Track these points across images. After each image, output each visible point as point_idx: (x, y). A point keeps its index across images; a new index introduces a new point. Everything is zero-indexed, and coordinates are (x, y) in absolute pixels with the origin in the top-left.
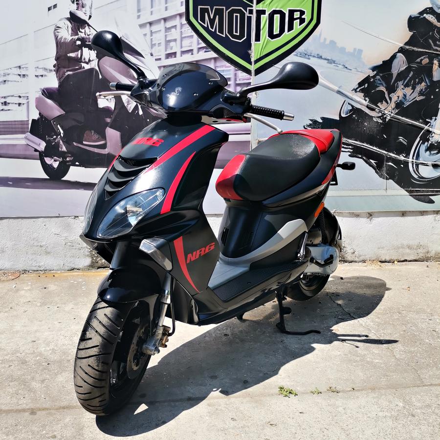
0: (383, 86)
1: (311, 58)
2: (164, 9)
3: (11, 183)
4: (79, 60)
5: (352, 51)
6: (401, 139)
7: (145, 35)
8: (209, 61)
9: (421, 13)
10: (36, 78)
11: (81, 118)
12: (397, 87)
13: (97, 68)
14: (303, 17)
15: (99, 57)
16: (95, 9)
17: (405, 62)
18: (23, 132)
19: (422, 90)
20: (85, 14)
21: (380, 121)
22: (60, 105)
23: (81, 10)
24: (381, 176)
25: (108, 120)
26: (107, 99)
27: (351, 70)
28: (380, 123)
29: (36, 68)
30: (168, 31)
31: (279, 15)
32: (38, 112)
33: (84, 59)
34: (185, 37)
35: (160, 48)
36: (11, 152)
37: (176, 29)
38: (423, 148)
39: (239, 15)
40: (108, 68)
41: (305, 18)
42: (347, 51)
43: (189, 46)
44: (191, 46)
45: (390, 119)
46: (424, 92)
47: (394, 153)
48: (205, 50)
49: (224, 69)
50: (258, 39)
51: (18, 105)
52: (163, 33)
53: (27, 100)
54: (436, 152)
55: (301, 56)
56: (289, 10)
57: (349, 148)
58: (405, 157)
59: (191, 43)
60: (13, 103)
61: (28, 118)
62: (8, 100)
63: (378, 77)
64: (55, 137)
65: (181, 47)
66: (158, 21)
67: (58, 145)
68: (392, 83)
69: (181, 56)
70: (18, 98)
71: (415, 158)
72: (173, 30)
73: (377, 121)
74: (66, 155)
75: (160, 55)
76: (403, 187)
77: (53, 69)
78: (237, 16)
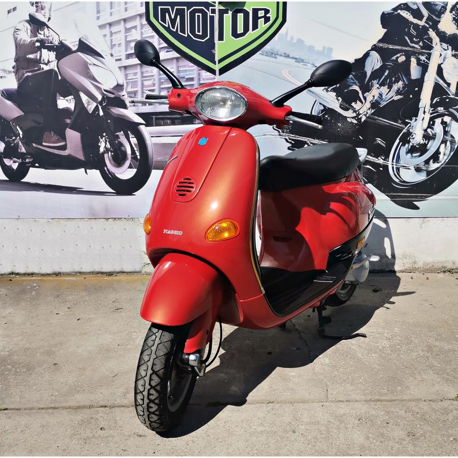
0: (357, 85)
1: (278, 56)
2: (124, 10)
4: (38, 62)
5: (321, 49)
6: (379, 141)
7: (105, 36)
8: (170, 60)
9: (395, 9)
11: (41, 119)
12: (372, 86)
13: (56, 69)
14: (268, 15)
15: (58, 58)
16: (54, 11)
17: (379, 60)
19: (399, 89)
20: (44, 16)
21: (355, 121)
22: (19, 106)
23: (40, 12)
25: (68, 121)
26: (67, 100)
28: (355, 124)
30: (128, 31)
31: (242, 14)
33: (43, 60)
34: (145, 37)
35: (120, 48)
37: (136, 30)
38: (404, 150)
39: (200, 14)
40: (67, 69)
41: (270, 17)
42: (316, 49)
45: (365, 120)
46: (401, 91)
47: (371, 156)
48: (166, 50)
49: (187, 68)
50: (221, 38)
52: (122, 34)
54: (418, 154)
55: (267, 55)
56: (253, 9)
58: (384, 160)
63: (350, 76)
64: (14, 138)
66: (117, 22)
67: (17, 146)
68: (366, 82)
71: (395, 160)
72: (133, 30)
73: (352, 122)
74: (26, 156)
75: (120, 56)
76: (383, 192)
77: (13, 70)
78: (200, 15)
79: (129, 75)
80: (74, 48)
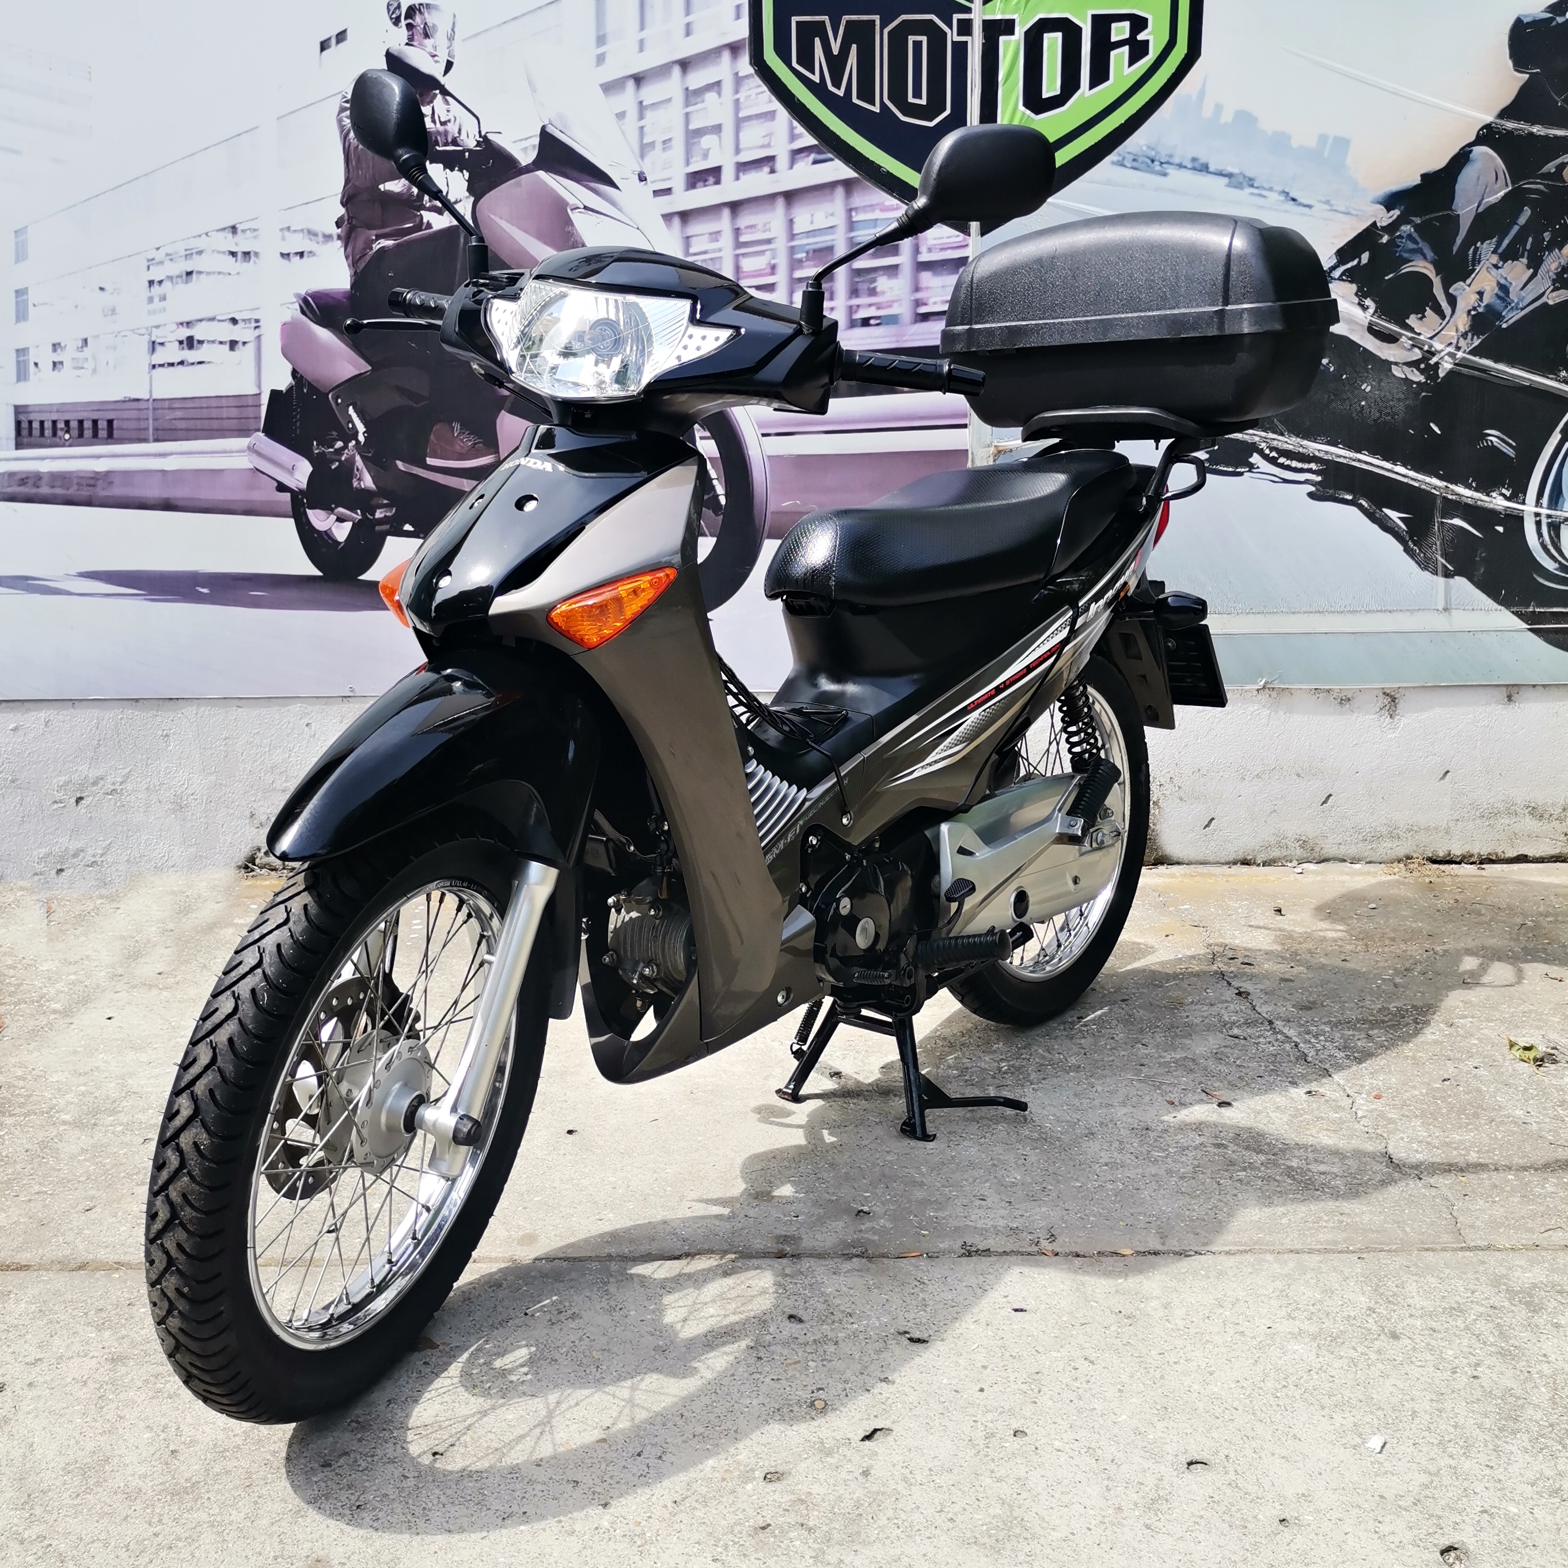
0: (1425, 258)
1: (1171, 170)
2: (682, 31)
3: (205, 591)
5: (1312, 143)
6: (1494, 437)
7: (621, 116)
8: (827, 191)
9: (1558, 8)
10: (285, 262)
11: (420, 384)
12: (1476, 261)
14: (1141, 37)
15: (477, 189)
16: (463, 40)
17: (1501, 176)
18: (243, 432)
20: (434, 56)
21: (1417, 377)
22: (358, 346)
23: (422, 46)
24: (1426, 564)
27: (1309, 206)
28: (1418, 383)
29: (282, 230)
30: (692, 100)
31: (1059, 35)
32: (289, 368)
34: (749, 118)
35: (668, 153)
36: (206, 494)
37: (719, 94)
39: (924, 39)
40: (504, 225)
41: (1147, 41)
42: (1295, 143)
43: (763, 147)
44: (768, 146)
45: (1451, 372)
47: (1469, 487)
48: (813, 156)
50: (989, 114)
51: (227, 347)
52: (676, 110)
53: (257, 332)
55: (1135, 164)
56: (1093, 16)
57: (1310, 471)
58: (1509, 499)
59: (770, 135)
60: (213, 342)
61: (259, 387)
62: (198, 333)
63: (1406, 229)
64: (339, 444)
65: (738, 150)
66: (662, 71)
67: (348, 470)
68: (1455, 249)
69: (737, 178)
70: (229, 325)
71: (1545, 500)
72: (711, 96)
73: (1407, 379)
74: (374, 502)
75: (669, 179)
76: (1505, 602)
77: (336, 231)
78: (921, 42)
79: (693, 240)
80: (525, 156)
